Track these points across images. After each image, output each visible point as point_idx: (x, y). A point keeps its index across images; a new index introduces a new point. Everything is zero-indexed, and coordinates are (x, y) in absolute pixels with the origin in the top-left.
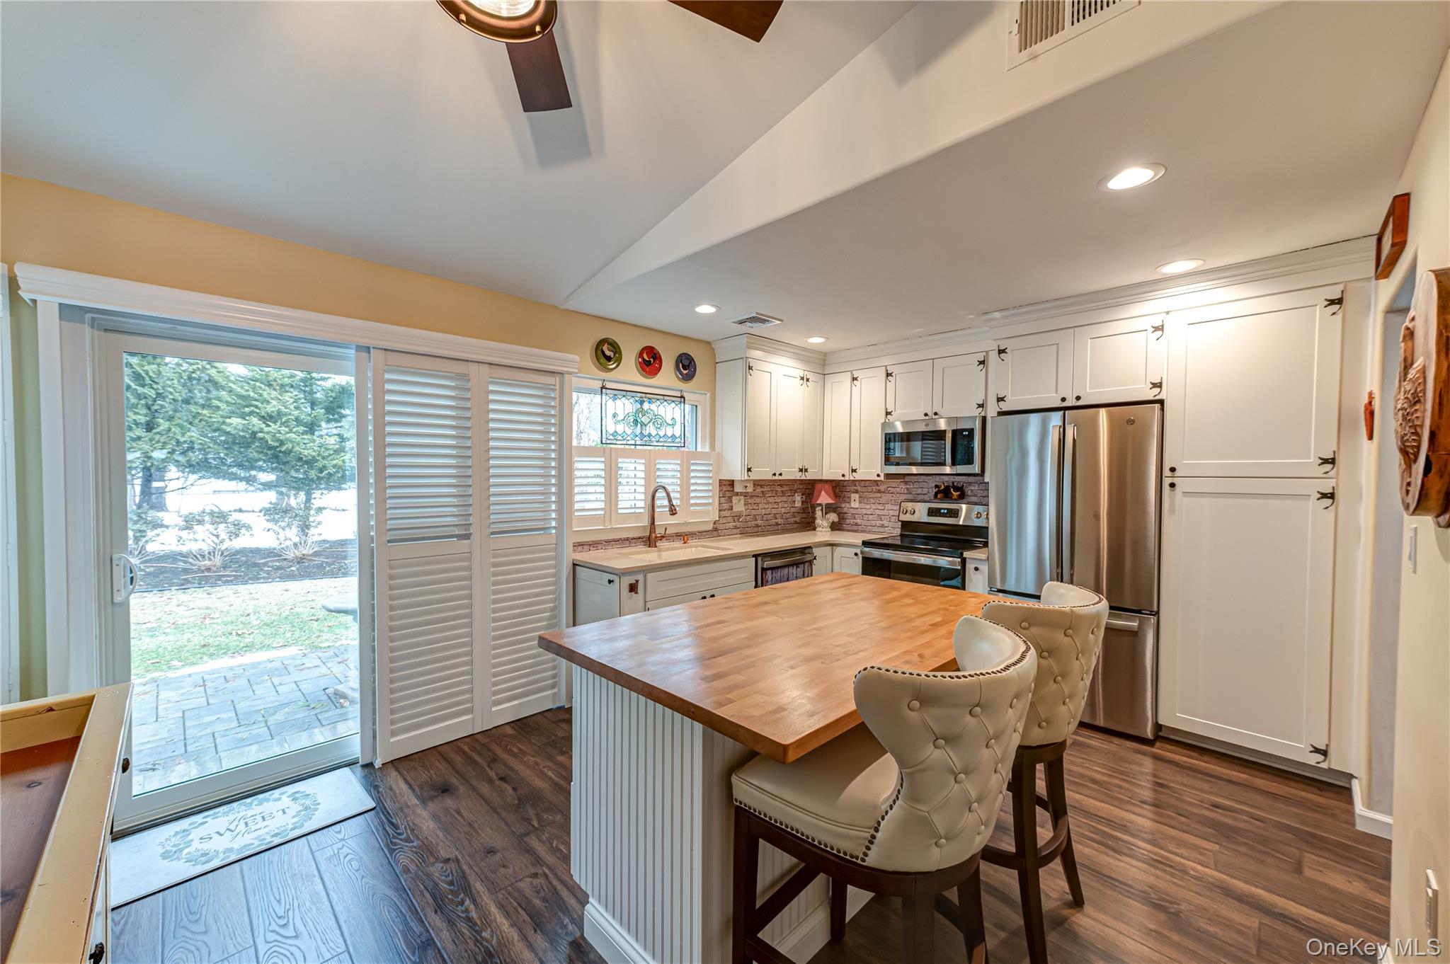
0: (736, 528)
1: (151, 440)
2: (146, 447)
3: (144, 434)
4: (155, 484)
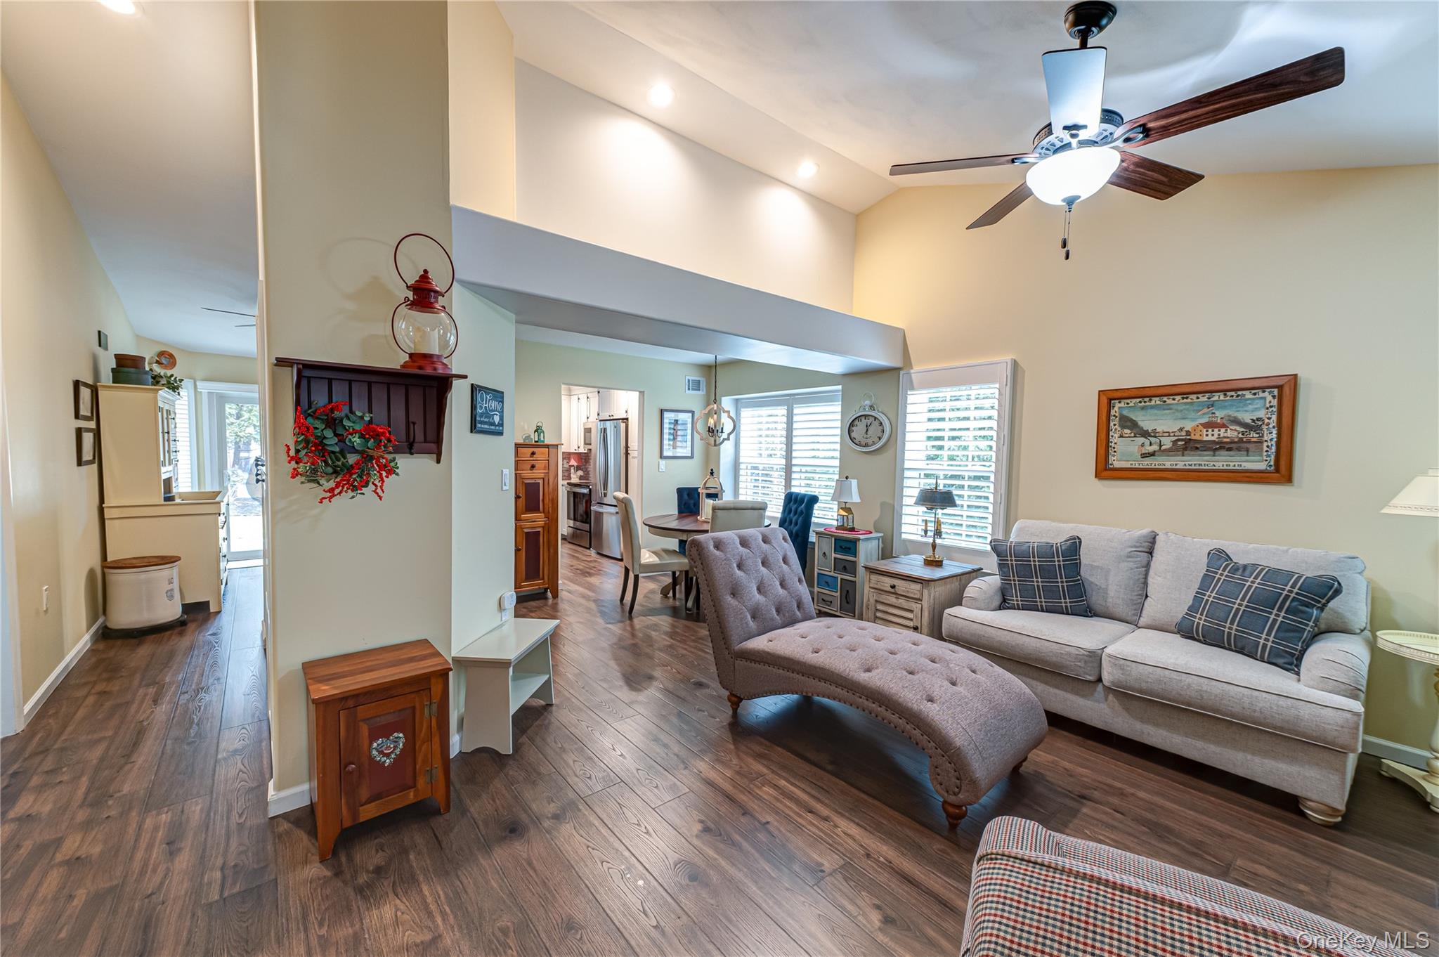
1: (239, 425)
2: (237, 429)
3: (234, 421)
4: (243, 455)
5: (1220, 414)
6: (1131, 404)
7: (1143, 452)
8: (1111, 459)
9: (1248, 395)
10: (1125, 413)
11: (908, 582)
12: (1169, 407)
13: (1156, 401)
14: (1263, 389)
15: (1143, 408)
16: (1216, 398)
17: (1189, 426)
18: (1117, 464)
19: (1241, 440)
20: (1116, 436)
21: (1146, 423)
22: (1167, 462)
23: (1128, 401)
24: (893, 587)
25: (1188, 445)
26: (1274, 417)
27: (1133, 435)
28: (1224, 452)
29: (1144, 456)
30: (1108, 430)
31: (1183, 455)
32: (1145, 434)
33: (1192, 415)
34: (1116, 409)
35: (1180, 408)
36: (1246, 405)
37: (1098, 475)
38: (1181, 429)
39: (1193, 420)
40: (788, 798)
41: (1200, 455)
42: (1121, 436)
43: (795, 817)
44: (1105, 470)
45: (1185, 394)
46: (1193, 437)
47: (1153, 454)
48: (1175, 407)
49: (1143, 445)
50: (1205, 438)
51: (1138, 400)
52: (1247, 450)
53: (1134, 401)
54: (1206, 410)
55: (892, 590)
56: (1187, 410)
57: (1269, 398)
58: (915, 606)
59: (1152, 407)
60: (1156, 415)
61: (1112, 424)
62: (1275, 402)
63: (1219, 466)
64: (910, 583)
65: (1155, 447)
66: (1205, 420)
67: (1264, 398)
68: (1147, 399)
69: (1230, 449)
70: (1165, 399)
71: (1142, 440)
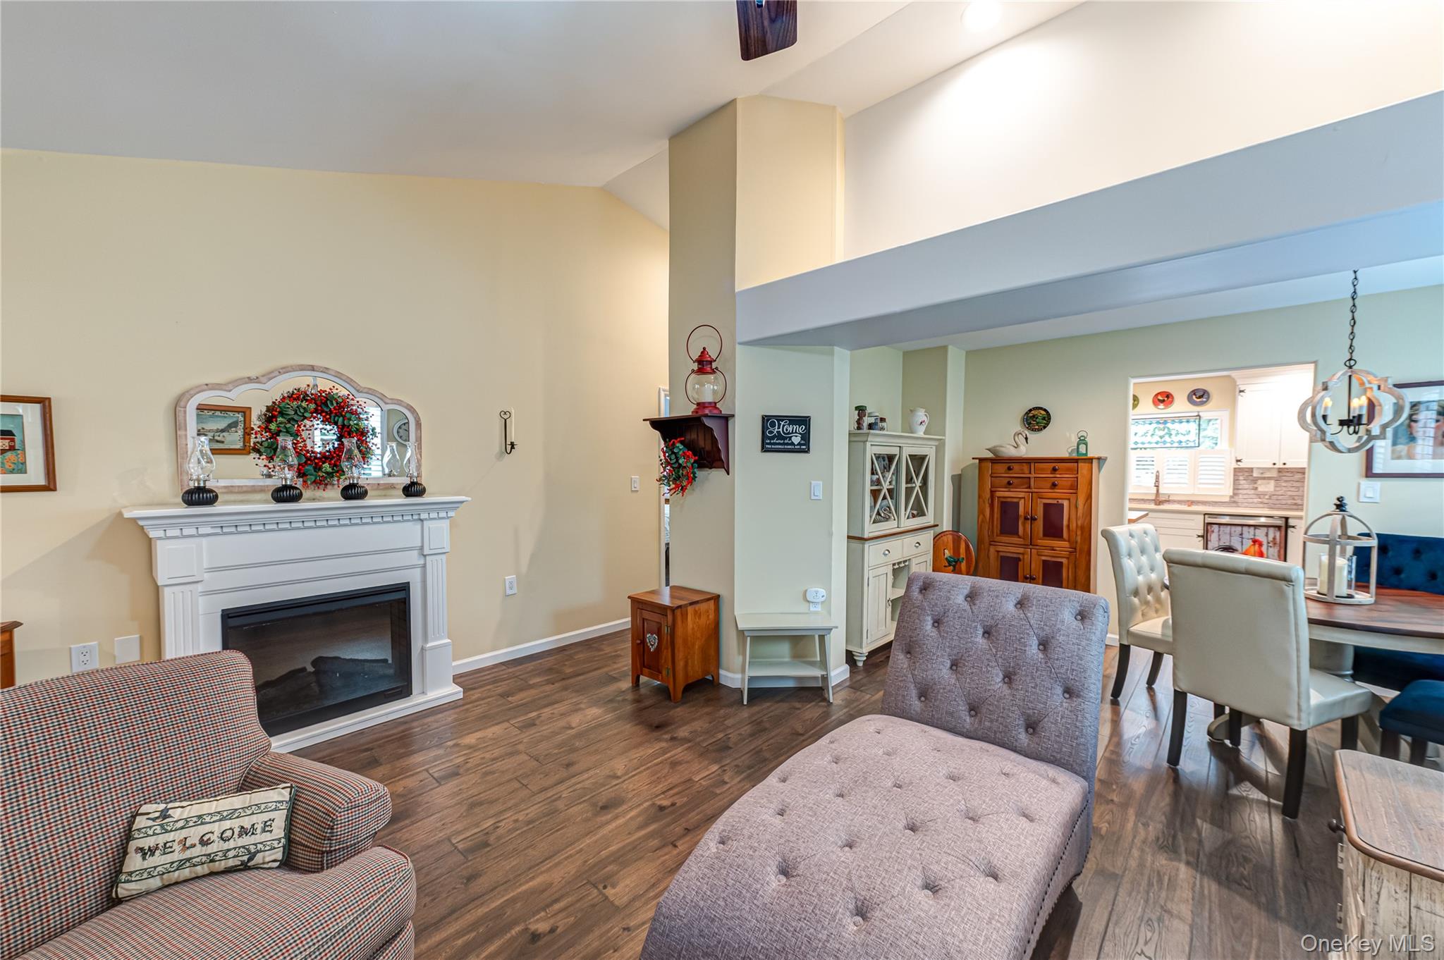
0: (1261, 503)
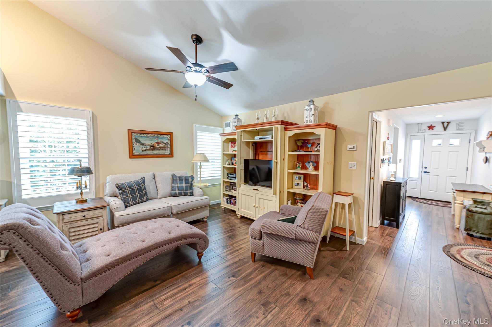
5: (160, 140)
6: (138, 135)
7: (143, 150)
8: (134, 152)
9: (165, 136)
10: (136, 137)
11: (93, 211)
12: (148, 137)
13: (145, 135)
14: (167, 135)
15: (141, 137)
16: (158, 136)
17: (153, 143)
18: (136, 154)
19: (164, 147)
20: (135, 144)
21: (143, 141)
22: (149, 153)
23: (137, 134)
24: (84, 216)
25: (153, 148)
26: (170, 142)
27: (139, 144)
28: (161, 150)
29: (143, 151)
30: (132, 143)
31: (153, 151)
32: (143, 144)
33: (153, 140)
34: (134, 136)
35: (151, 138)
36: (164, 139)
37: (130, 157)
38: (151, 144)
39: (154, 141)
40: (175, 295)
41: (156, 151)
42: (136, 145)
43: (187, 294)
44: (132, 156)
45: (152, 134)
46: (154, 146)
47: (145, 150)
48: (149, 137)
49: (142, 148)
50: (157, 146)
51: (140, 134)
52: (166, 150)
53: (139, 134)
54: (157, 139)
55: (84, 218)
56: (152, 138)
57: (168, 137)
58: (99, 220)
59: (144, 137)
60: (145, 139)
61: (133, 141)
62: (169, 138)
63: (160, 153)
64: (95, 210)
65: (145, 149)
66: (156, 142)
67: (167, 137)
68: (142, 134)
69: (162, 149)
70: (147, 134)
71: (142, 146)
